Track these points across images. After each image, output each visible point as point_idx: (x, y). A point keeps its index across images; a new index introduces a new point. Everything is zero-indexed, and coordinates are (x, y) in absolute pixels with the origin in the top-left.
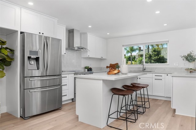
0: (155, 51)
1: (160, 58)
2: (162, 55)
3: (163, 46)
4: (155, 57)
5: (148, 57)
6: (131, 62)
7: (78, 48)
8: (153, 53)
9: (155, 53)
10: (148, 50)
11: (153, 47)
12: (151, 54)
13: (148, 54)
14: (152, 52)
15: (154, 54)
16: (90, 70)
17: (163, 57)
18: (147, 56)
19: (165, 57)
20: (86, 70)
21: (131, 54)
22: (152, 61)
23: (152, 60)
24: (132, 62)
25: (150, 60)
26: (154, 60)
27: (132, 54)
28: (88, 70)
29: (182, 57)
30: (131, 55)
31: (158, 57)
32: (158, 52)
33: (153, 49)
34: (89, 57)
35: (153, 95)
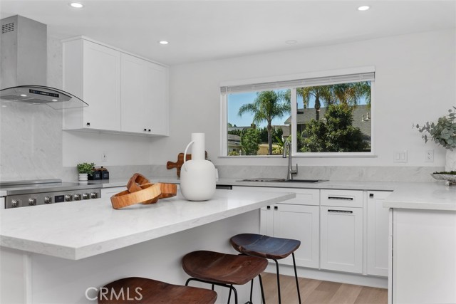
0: (334, 114)
1: (349, 134)
2: (355, 125)
3: (358, 101)
4: (336, 130)
5: (316, 133)
6: (268, 145)
7: (31, 91)
8: (331, 119)
9: (334, 120)
10: (317, 113)
11: (329, 103)
12: (325, 123)
13: (315, 123)
14: (328, 118)
15: (332, 122)
16: (101, 178)
17: (358, 132)
18: (313, 129)
19: (364, 132)
20: (84, 177)
21: (270, 122)
22: (329, 144)
23: (327, 140)
24: (271, 146)
25: (320, 140)
26: (333, 141)
27: (272, 124)
28: (90, 178)
29: (421, 131)
30: (270, 126)
31: (345, 133)
32: (342, 116)
33: (330, 109)
34: (90, 127)
35: (322, 268)
